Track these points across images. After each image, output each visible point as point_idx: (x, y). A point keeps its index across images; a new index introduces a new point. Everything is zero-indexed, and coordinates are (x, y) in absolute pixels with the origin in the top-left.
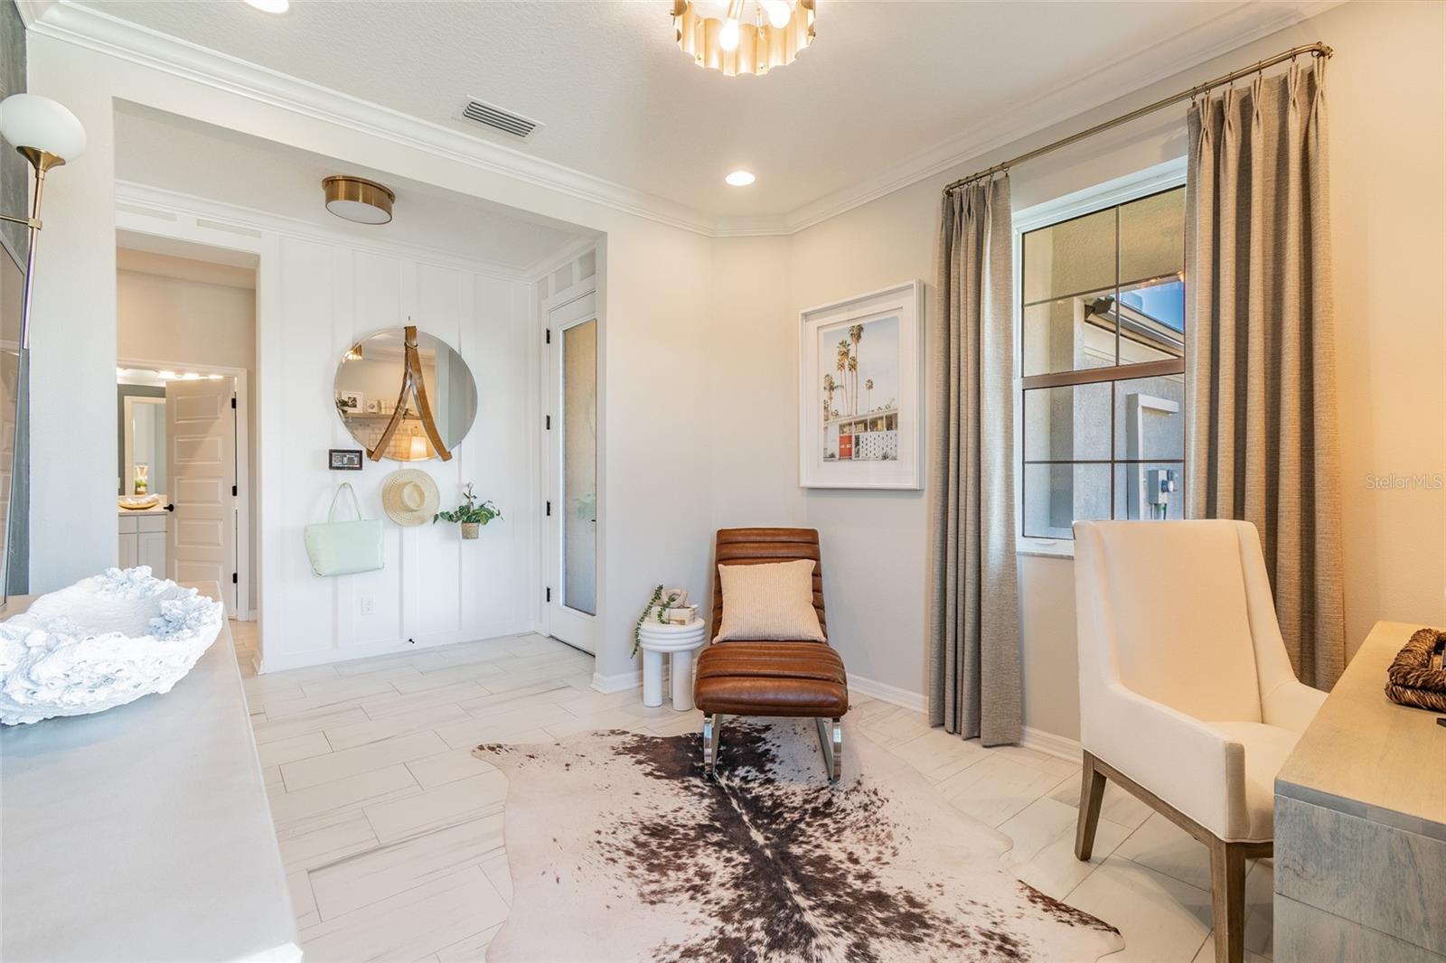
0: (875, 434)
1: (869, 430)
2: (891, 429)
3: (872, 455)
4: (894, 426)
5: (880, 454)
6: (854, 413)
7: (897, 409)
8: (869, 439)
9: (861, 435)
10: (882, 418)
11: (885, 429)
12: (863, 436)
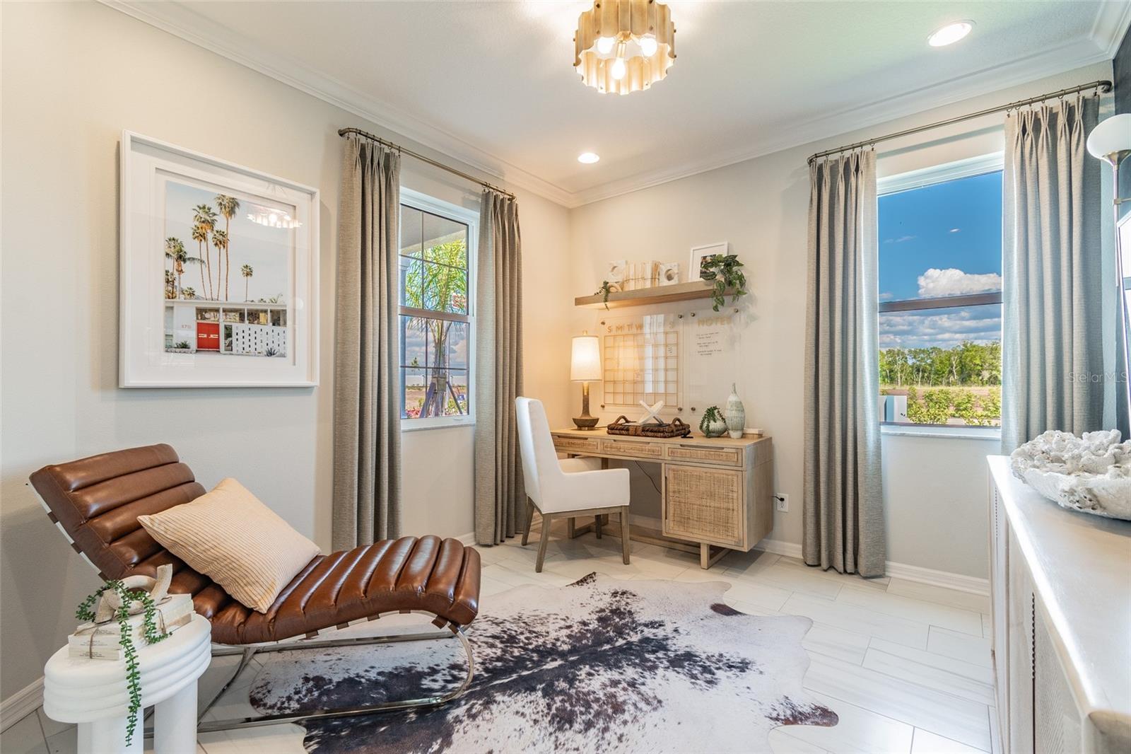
0: (255, 327)
1: (247, 322)
2: (279, 325)
3: (252, 349)
4: (282, 322)
5: (264, 349)
6: (222, 298)
7: (285, 306)
8: (247, 332)
9: (234, 326)
10: (265, 311)
11: (271, 324)
12: (238, 327)
